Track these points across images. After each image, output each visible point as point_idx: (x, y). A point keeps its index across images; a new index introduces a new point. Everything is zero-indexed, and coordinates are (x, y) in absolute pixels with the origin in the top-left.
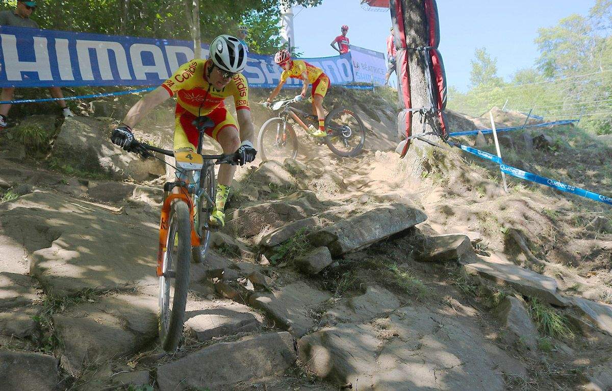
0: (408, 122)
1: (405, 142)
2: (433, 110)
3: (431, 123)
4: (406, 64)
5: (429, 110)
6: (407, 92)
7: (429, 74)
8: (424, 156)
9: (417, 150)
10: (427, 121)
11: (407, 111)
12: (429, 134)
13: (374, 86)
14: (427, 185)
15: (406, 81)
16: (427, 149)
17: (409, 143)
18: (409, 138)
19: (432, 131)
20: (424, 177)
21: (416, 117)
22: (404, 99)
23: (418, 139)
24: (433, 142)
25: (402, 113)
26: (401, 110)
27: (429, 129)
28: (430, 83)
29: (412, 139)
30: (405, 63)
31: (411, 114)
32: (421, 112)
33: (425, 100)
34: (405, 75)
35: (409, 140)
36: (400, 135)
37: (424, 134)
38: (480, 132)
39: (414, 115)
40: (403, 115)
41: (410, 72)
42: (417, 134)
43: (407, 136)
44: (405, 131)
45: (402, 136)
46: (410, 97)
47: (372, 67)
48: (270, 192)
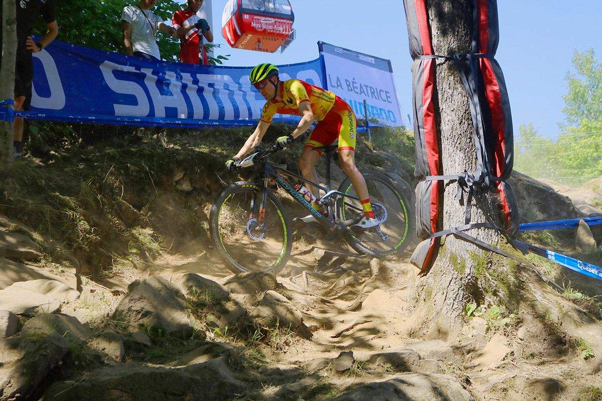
0: (435, 201)
1: (427, 244)
2: (487, 179)
3: (481, 204)
4: (430, 88)
5: (477, 178)
6: (432, 142)
7: (478, 109)
8: (467, 271)
9: (453, 259)
10: (474, 202)
11: (434, 179)
12: (478, 226)
13: (371, 125)
14: (474, 332)
15: (430, 120)
16: (474, 257)
17: (437, 245)
18: (437, 234)
19: (483, 220)
20: (469, 313)
21: (452, 193)
22: (426, 154)
23: (457, 236)
24: (487, 242)
25: (422, 186)
26: (421, 178)
27: (477, 216)
28: (480, 125)
29: (444, 237)
30: (428, 85)
31: (440, 188)
32: (462, 182)
33: (470, 160)
34: (428, 109)
35: (438, 240)
36: (418, 226)
37: (468, 226)
38: (581, 221)
39: (447, 189)
40: (424, 189)
41: (440, 104)
42: (453, 226)
43: (433, 230)
44: (429, 220)
45: (424, 230)
46: (439, 152)
47: (367, 86)
48: (149, 344)
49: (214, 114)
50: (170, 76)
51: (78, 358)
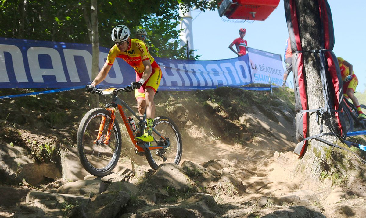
0: (305, 123)
1: (302, 143)
3: (328, 124)
4: (301, 67)
5: (326, 111)
6: (303, 93)
7: (325, 76)
8: (322, 156)
9: (315, 150)
10: (324, 122)
11: (304, 112)
12: (327, 134)
13: (272, 87)
14: (326, 186)
15: (302, 83)
16: (325, 149)
17: (307, 144)
18: (307, 139)
19: (329, 131)
20: (323, 177)
21: (313, 118)
22: (300, 100)
23: (316, 140)
24: (331, 142)
25: (299, 115)
26: (298, 111)
27: (326, 129)
28: (326, 85)
29: (310, 140)
30: (300, 65)
31: (308, 116)
32: (318, 113)
33: (322, 101)
34: (301, 77)
35: (307, 141)
36: (297, 135)
37: (322, 134)
39: (311, 116)
40: (300, 117)
41: (306, 75)
42: (315, 134)
43: (305, 137)
44: (302, 132)
45: (300, 137)
46: (307, 99)
47: (270, 68)
48: (168, 195)
49: (195, 83)
50: (172, 65)
51: (134, 202)
